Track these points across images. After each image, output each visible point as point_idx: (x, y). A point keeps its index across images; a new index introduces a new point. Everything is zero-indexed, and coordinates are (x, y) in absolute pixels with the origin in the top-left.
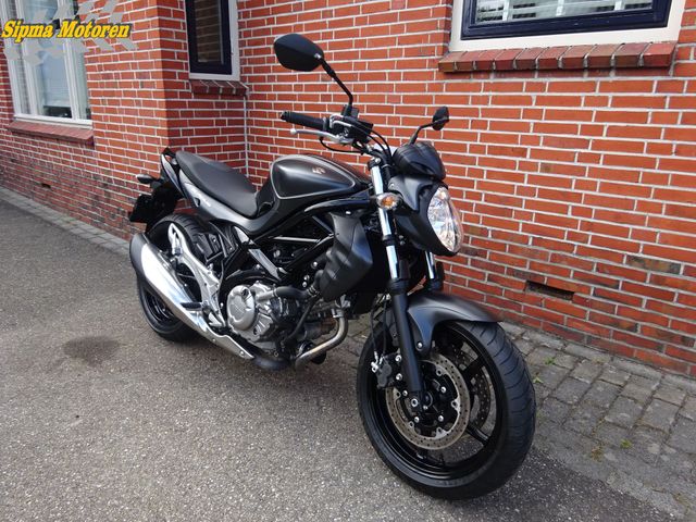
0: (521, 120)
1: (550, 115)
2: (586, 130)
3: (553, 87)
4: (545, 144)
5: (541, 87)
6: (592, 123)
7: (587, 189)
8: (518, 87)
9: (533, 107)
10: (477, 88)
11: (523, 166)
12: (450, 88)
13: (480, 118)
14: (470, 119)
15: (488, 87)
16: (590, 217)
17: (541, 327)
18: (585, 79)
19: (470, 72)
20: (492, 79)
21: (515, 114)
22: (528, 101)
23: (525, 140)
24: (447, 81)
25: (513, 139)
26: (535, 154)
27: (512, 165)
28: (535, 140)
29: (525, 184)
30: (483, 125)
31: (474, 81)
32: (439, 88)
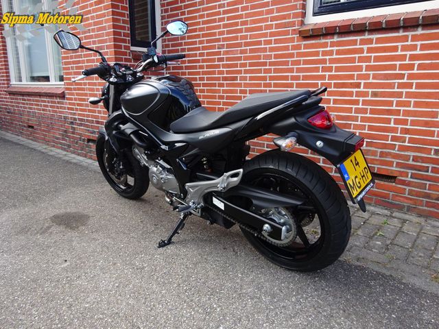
0: (357, 64)
1: (377, 59)
2: (402, 67)
3: (378, 41)
4: (373, 78)
5: (370, 41)
6: (407, 62)
7: (404, 106)
8: (355, 42)
9: (365, 54)
10: (325, 45)
11: (358, 94)
12: (306, 47)
13: (328, 65)
14: (321, 66)
15: (333, 44)
16: (407, 125)
17: (373, 202)
18: (401, 33)
19: (320, 35)
20: (336, 39)
21: (353, 60)
22: (361, 51)
23: (359, 77)
24: (304, 43)
25: (352, 77)
26: (367, 86)
27: (351, 94)
28: (367, 77)
29: (360, 106)
30: (330, 69)
31: (323, 41)
32: (298, 47)
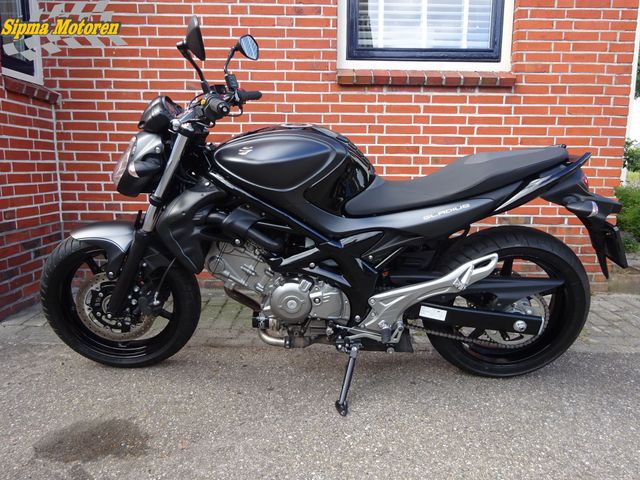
0: (413, 125)
1: (435, 120)
2: (463, 130)
3: (436, 99)
4: (433, 142)
5: (426, 99)
6: (467, 125)
8: (409, 99)
9: (422, 114)
10: (372, 99)
11: (417, 160)
12: (345, 98)
13: (376, 124)
14: (367, 125)
15: (382, 99)
18: (458, 93)
19: (365, 86)
20: (385, 92)
21: (408, 120)
22: (417, 109)
23: (417, 140)
24: (342, 93)
25: (408, 140)
26: (426, 150)
27: (408, 160)
28: (425, 140)
30: (380, 129)
31: (369, 93)
32: (335, 98)
